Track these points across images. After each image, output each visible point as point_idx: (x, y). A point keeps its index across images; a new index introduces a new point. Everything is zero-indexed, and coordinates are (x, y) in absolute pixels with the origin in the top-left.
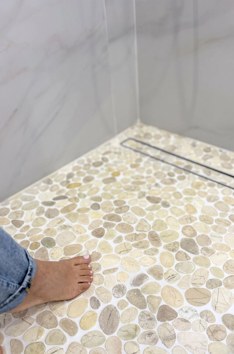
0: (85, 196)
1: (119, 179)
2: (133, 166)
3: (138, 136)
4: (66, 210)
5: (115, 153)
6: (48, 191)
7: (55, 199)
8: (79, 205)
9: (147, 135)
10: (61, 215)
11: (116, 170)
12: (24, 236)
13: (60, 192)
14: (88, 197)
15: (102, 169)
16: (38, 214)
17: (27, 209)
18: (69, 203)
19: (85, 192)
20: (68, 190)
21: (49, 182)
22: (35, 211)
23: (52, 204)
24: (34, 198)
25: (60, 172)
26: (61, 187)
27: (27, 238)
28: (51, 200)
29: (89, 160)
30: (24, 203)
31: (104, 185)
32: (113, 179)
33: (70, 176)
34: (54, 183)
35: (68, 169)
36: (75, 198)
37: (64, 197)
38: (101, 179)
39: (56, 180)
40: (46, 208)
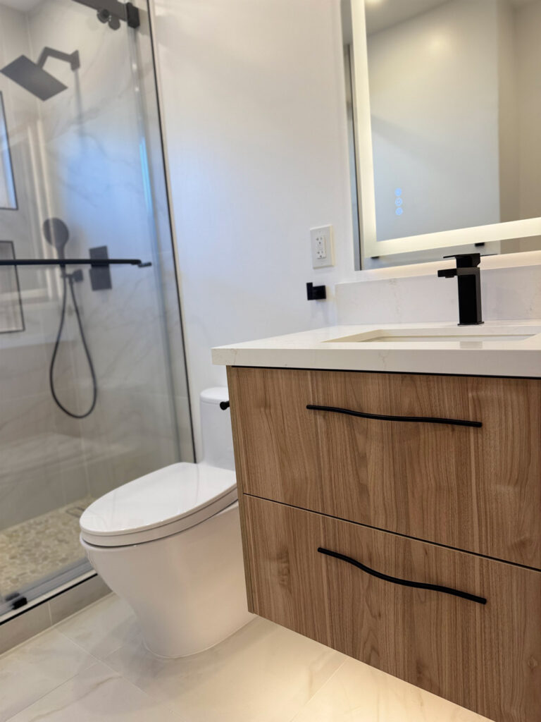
5: (58, 517)
11: (49, 527)
15: (40, 526)
25: (10, 529)
29: (35, 522)
31: (34, 535)
32: (43, 532)
38: (35, 532)
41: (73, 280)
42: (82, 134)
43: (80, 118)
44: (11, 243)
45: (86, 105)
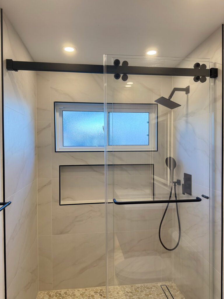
0: (137, 295)
1: (150, 296)
2: (157, 295)
3: (169, 286)
4: (130, 296)
5: (156, 288)
6: (130, 289)
7: (130, 292)
8: (134, 297)
9: (172, 287)
10: (128, 297)
11: (151, 293)
12: (117, 297)
13: (132, 291)
14: (137, 296)
15: (148, 290)
16: (123, 294)
17: (122, 291)
18: (132, 295)
19: (138, 295)
20: (134, 291)
21: (132, 287)
22: (123, 292)
23: (128, 293)
24: (126, 289)
25: (137, 285)
26: (134, 290)
27: (117, 298)
28: (129, 292)
29: (147, 286)
30: (123, 289)
31: (144, 295)
32: (148, 295)
33: (138, 288)
34: (133, 288)
35: (139, 285)
36: (134, 295)
37: (132, 293)
38: (145, 293)
39: (134, 287)
40: (126, 293)
41: (176, 184)
42: (187, 122)
43: (187, 115)
44: (153, 165)
45: (190, 110)
